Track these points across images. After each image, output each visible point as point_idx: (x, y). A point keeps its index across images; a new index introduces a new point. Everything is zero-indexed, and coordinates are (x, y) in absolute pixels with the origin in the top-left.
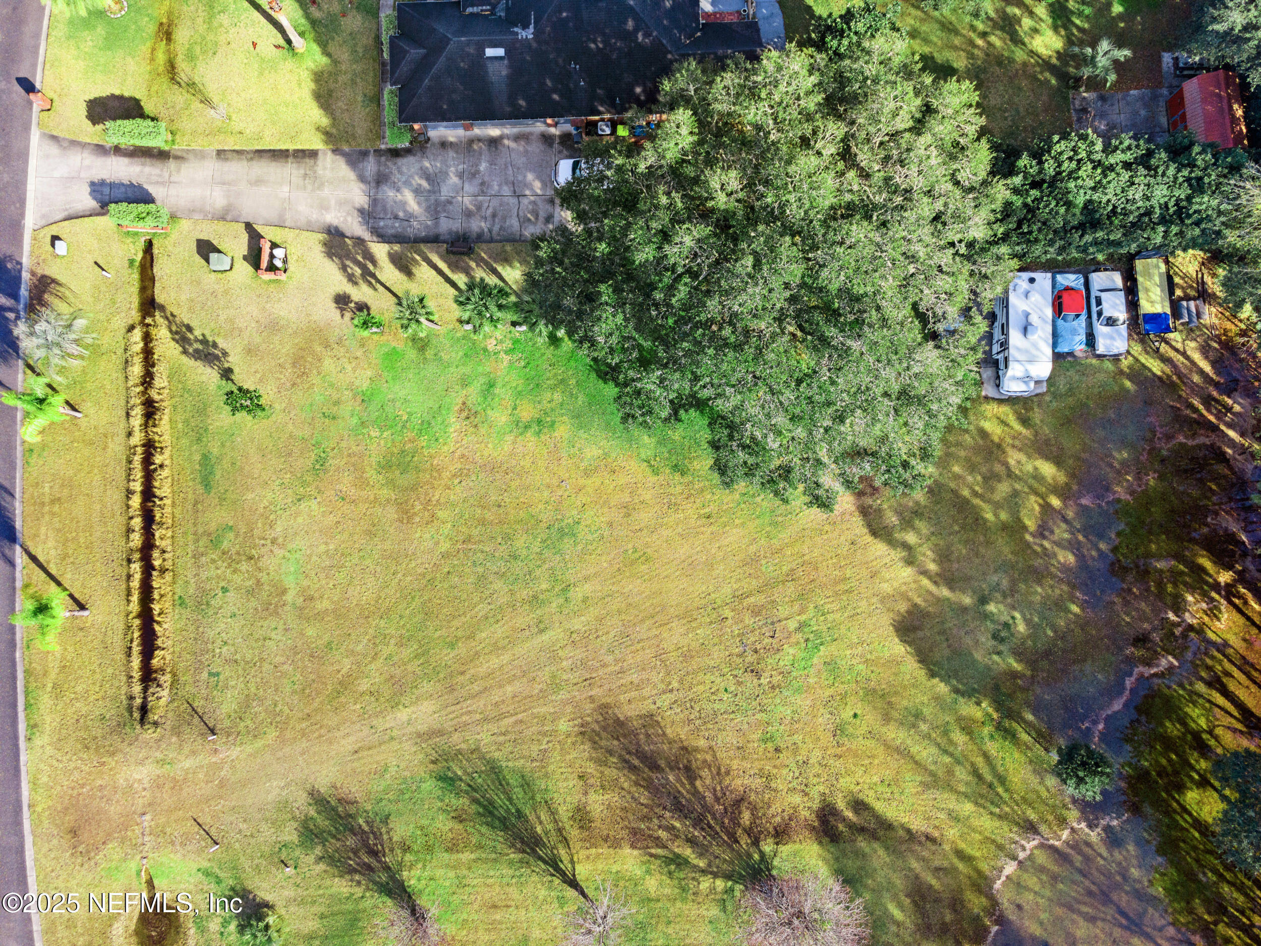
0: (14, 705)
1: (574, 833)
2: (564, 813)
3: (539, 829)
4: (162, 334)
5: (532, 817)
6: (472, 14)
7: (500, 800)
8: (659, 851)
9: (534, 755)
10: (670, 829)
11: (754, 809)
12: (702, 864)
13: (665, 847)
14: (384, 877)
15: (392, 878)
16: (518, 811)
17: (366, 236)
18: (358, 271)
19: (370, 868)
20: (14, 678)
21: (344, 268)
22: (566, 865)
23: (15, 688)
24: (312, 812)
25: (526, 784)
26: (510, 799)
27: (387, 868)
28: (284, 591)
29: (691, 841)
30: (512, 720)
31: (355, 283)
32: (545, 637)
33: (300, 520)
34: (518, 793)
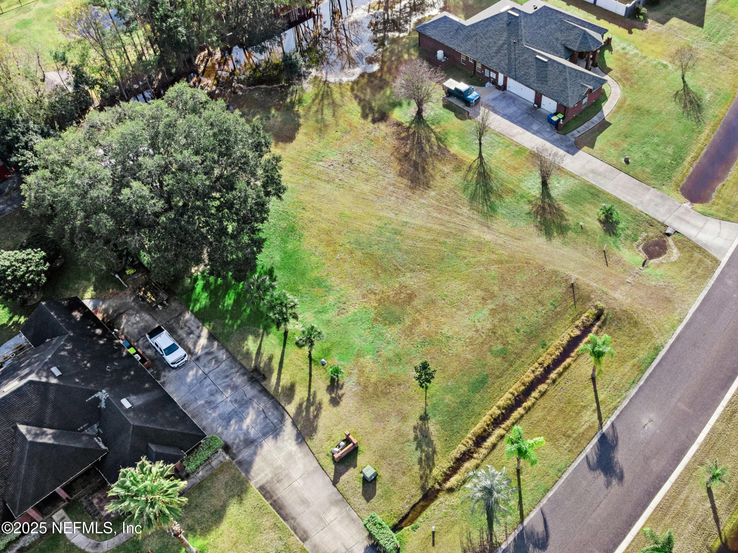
0: (660, 364)
1: (465, 167)
2: (462, 174)
3: (476, 176)
4: (437, 472)
5: (474, 181)
6: (106, 445)
7: (480, 192)
8: (442, 145)
9: (453, 194)
10: (431, 147)
11: (399, 134)
12: (432, 135)
13: (439, 145)
14: (547, 200)
15: (544, 198)
16: (477, 185)
17: (288, 422)
18: (312, 409)
19: (549, 205)
20: (651, 375)
21: (316, 416)
22: (478, 162)
23: (654, 370)
24: (555, 234)
25: (466, 189)
26: (476, 189)
27: (543, 202)
28: (492, 310)
29: (429, 141)
30: (450, 208)
31: (320, 404)
32: (407, 220)
33: (457, 330)
34: (472, 188)
